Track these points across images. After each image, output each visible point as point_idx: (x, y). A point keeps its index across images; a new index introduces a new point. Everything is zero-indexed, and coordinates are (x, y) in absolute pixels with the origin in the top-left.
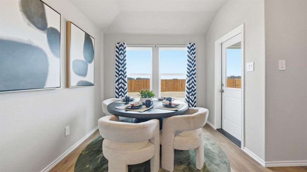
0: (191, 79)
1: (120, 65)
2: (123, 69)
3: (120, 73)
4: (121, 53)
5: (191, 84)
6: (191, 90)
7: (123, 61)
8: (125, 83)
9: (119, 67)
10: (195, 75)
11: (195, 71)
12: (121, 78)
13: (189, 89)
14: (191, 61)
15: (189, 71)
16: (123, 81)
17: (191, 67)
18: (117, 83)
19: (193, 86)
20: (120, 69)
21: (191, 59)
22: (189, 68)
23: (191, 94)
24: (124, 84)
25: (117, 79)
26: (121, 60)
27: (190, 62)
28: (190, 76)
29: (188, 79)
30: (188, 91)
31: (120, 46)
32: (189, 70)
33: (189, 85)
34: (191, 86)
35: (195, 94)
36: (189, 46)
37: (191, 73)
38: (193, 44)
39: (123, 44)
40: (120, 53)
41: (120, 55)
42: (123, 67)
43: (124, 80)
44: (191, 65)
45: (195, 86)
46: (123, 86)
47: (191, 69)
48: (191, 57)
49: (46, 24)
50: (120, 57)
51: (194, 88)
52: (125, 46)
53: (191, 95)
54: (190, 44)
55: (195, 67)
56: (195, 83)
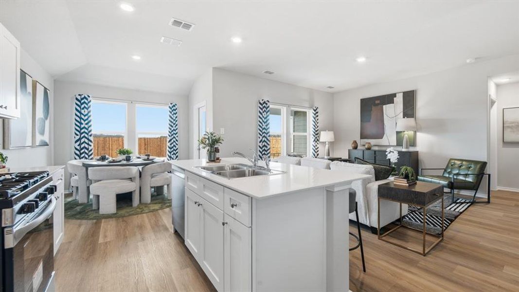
0: (173, 139)
1: (82, 121)
2: (86, 126)
3: (82, 131)
4: (85, 107)
5: (173, 143)
6: (172, 149)
7: (86, 117)
8: (90, 143)
9: (81, 123)
10: (177, 135)
11: (177, 131)
12: (84, 137)
13: (171, 148)
14: (173, 121)
15: (171, 131)
16: (87, 141)
17: (172, 127)
18: (78, 143)
19: (174, 146)
20: (82, 126)
21: (173, 119)
22: (171, 127)
23: (172, 153)
24: (88, 144)
25: (78, 137)
27: (171, 122)
28: (172, 135)
29: (170, 138)
30: (170, 150)
31: (82, 99)
32: (170, 129)
33: (171, 144)
34: (172, 145)
35: (177, 153)
36: (171, 106)
37: (172, 133)
38: (175, 105)
39: (87, 96)
40: (83, 106)
41: (83, 109)
42: (87, 124)
43: (88, 139)
44: (172, 125)
45: (176, 145)
46: (87, 146)
47: (172, 129)
48: (172, 117)
50: (83, 111)
51: (176, 147)
52: (89, 99)
53: (173, 155)
54: (171, 104)
55: (177, 127)
56: (176, 142)
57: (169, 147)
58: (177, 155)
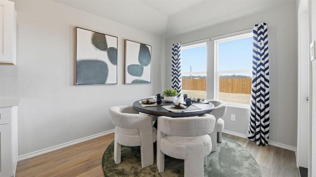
0: (259, 77)
1: (175, 65)
2: (177, 69)
3: (175, 72)
4: (176, 54)
5: (259, 84)
6: (258, 94)
7: (177, 61)
8: (179, 83)
9: (174, 67)
10: (267, 72)
11: (266, 65)
12: (175, 77)
13: (255, 92)
14: (259, 50)
15: (255, 66)
16: (177, 81)
17: (258, 59)
19: (261, 88)
20: (175, 69)
21: (259, 48)
22: (255, 61)
23: (258, 99)
24: (177, 83)
25: (173, 78)
26: (176, 60)
27: (257, 53)
28: (258, 72)
29: (255, 76)
30: (254, 95)
31: (175, 47)
32: (255, 64)
33: (256, 86)
34: (258, 87)
35: (266, 100)
36: (256, 29)
37: (258, 69)
38: (262, 24)
39: (177, 45)
40: (175, 53)
41: (175, 55)
42: (177, 67)
43: (177, 79)
44: (259, 56)
45: (266, 89)
46: (177, 85)
47: (258, 62)
48: (259, 44)
49: (107, 46)
50: (175, 57)
51: (264, 90)
52: (178, 46)
53: (258, 102)
54: (256, 25)
55: (266, 59)
56: (267, 83)
57: (254, 91)
58: (267, 103)
